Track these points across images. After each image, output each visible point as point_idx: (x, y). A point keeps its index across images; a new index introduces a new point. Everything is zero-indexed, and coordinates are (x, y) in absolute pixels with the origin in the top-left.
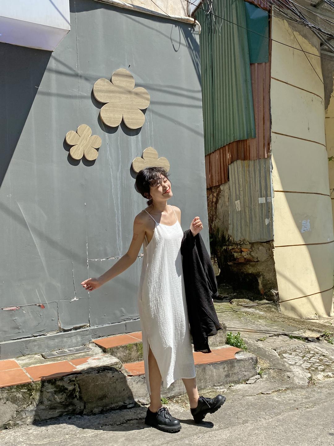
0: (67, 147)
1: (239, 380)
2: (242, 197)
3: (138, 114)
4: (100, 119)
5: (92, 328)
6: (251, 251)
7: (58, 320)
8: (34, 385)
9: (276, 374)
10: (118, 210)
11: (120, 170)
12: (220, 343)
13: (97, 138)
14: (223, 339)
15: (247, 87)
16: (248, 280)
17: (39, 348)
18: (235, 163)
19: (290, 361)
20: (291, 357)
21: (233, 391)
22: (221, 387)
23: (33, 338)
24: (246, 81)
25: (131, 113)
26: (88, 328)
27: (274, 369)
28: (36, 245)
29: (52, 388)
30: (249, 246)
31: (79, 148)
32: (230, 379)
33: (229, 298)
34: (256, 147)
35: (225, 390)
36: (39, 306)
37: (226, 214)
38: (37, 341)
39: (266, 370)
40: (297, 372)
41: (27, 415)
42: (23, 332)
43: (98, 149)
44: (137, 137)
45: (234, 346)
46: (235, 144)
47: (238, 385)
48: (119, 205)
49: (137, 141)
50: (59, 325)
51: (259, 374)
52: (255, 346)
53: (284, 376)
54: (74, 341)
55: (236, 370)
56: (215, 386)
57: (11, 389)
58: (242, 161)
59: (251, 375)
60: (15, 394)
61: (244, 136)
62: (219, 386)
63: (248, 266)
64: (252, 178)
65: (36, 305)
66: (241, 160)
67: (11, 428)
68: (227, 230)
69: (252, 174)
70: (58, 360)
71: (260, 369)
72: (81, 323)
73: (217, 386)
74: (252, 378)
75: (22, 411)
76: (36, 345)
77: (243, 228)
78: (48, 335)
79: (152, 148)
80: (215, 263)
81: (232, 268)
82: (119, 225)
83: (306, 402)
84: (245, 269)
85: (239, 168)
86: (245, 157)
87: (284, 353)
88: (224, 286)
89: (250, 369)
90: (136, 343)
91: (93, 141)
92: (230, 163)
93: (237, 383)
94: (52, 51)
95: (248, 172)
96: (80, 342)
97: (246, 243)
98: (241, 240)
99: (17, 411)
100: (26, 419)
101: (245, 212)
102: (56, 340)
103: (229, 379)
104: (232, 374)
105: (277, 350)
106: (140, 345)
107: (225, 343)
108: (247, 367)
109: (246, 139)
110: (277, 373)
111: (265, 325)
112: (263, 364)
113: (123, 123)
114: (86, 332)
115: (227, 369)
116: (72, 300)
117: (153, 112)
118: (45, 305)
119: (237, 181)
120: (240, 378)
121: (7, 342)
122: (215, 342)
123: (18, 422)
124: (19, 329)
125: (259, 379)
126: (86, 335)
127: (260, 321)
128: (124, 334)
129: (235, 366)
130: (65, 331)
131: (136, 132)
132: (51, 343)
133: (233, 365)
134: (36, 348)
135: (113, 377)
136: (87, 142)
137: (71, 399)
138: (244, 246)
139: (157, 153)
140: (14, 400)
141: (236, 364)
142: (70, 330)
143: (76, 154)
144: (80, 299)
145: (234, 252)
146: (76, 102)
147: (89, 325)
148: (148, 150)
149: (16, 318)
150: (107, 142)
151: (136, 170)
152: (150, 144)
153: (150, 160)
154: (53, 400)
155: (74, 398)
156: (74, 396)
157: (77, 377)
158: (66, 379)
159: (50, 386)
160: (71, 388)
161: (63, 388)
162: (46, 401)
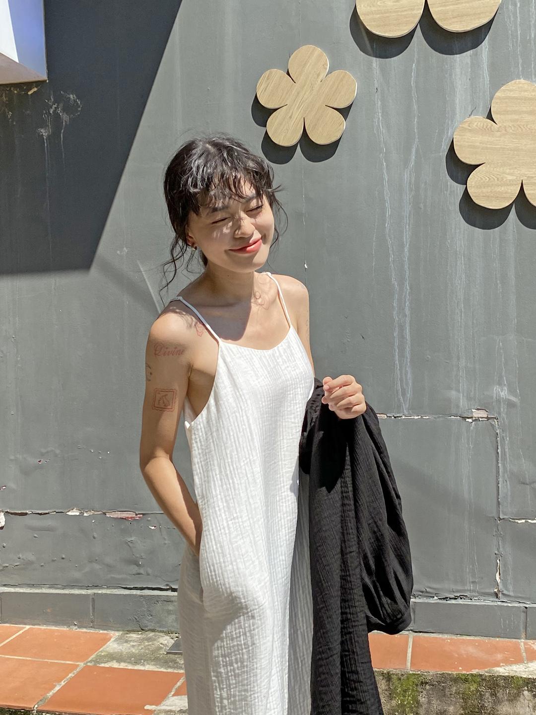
0: (261, 114)
10: (401, 281)
11: (412, 164)
13: (344, 77)
31: (290, 114)
43: (345, 112)
44: (476, 54)
48: (406, 267)
49: (475, 64)
76: (171, 611)
79: (525, 81)
82: (405, 322)
91: (331, 88)
106: (400, 679)
113: (427, 20)
124: (138, 565)
131: (473, 38)
136: (315, 92)
148: (511, 91)
149: (133, 539)
150: (376, 86)
151: (465, 156)
152: (521, 69)
153: (517, 120)
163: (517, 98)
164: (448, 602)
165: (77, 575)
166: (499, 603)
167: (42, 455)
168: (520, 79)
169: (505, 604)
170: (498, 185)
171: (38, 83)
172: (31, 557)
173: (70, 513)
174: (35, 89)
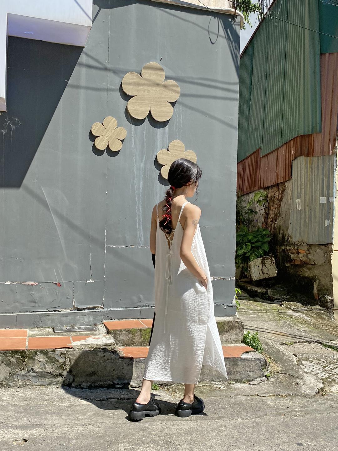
0: (93, 137)
1: (242, 379)
2: (303, 195)
3: (166, 107)
4: (127, 111)
5: (105, 310)
6: (308, 254)
7: (73, 298)
8: (27, 353)
9: (284, 379)
10: (139, 200)
11: (144, 162)
12: (235, 341)
13: (122, 129)
14: (239, 337)
15: (315, 78)
16: (303, 283)
17: (52, 322)
18: (298, 159)
19: (306, 368)
20: (310, 364)
21: (230, 389)
22: (220, 383)
23: (48, 312)
24: (314, 72)
25: (159, 106)
26: (101, 310)
27: (284, 374)
28: (57, 228)
29: (44, 358)
30: (306, 248)
31: (103, 139)
32: (232, 377)
33: (281, 300)
34: (321, 143)
35: (222, 386)
36: (56, 284)
37: (288, 213)
38: (51, 316)
39: (276, 374)
40: (309, 380)
41: (19, 379)
42: (39, 306)
43: (122, 141)
44: (164, 130)
45: (249, 346)
46: (299, 139)
47: (239, 384)
48: (141, 196)
49: (164, 133)
50: (73, 303)
51: (266, 377)
52: (276, 349)
53: (292, 382)
54: (86, 319)
55: (240, 368)
56: (214, 381)
57: (6, 353)
58: (306, 157)
59: (256, 376)
60: (10, 358)
61: (308, 131)
62: (218, 382)
63: (305, 269)
64: (315, 175)
65: (53, 283)
66: (304, 156)
67: (3, 387)
68: (287, 230)
69: (315, 171)
70: (62, 335)
71: (269, 372)
72: (95, 304)
73: (216, 381)
74: (257, 380)
75: (14, 374)
76: (49, 319)
77: (302, 229)
78: (63, 312)
79: (179, 141)
80: (273, 263)
81: (289, 270)
82: (140, 214)
83: (299, 410)
84: (302, 272)
85: (302, 164)
86: (309, 154)
87: (304, 360)
88: (278, 287)
89: (256, 370)
90: (141, 329)
91: (118, 133)
92: (293, 159)
93: (239, 382)
94: (84, 47)
95: (310, 169)
96: (92, 321)
97: (303, 245)
98: (300, 241)
99: (10, 374)
100: (18, 382)
101: (305, 212)
102: (69, 317)
103: (230, 377)
104: (234, 372)
105: (297, 356)
106: (144, 331)
107: (240, 341)
108: (253, 367)
109: (311, 133)
110: (287, 378)
111: (304, 331)
112: (274, 367)
113: (150, 115)
114: (98, 312)
115: (229, 367)
116: (88, 282)
117: (184, 105)
118: (61, 283)
119: (299, 178)
120: (243, 378)
121: (23, 313)
122: (230, 339)
123: (10, 383)
124: (35, 303)
125: (264, 381)
126: (98, 316)
127: (300, 326)
128: (137, 319)
129: (238, 365)
130: (79, 309)
131: (164, 124)
132: (64, 319)
133: (236, 364)
134: (49, 322)
135: (104, 356)
136: (112, 133)
137: (61, 371)
138: (301, 248)
139: (183, 145)
140: (8, 364)
141: (239, 363)
142: (84, 309)
143: (101, 145)
144: (95, 281)
145: (291, 253)
146: (104, 94)
147: (102, 306)
148: (175, 143)
149: (33, 293)
151: (161, 162)
152: (177, 137)
153: (177, 152)
154: (44, 369)
155: (64, 370)
156: (64, 369)
157: (69, 351)
158: (58, 352)
159: (42, 356)
160: (62, 360)
161: (54, 359)
162: (37, 369)
163: (176, 146)
165: (8, 308)
171: (3, 112)
173: (6, 283)
174: (1, 114)
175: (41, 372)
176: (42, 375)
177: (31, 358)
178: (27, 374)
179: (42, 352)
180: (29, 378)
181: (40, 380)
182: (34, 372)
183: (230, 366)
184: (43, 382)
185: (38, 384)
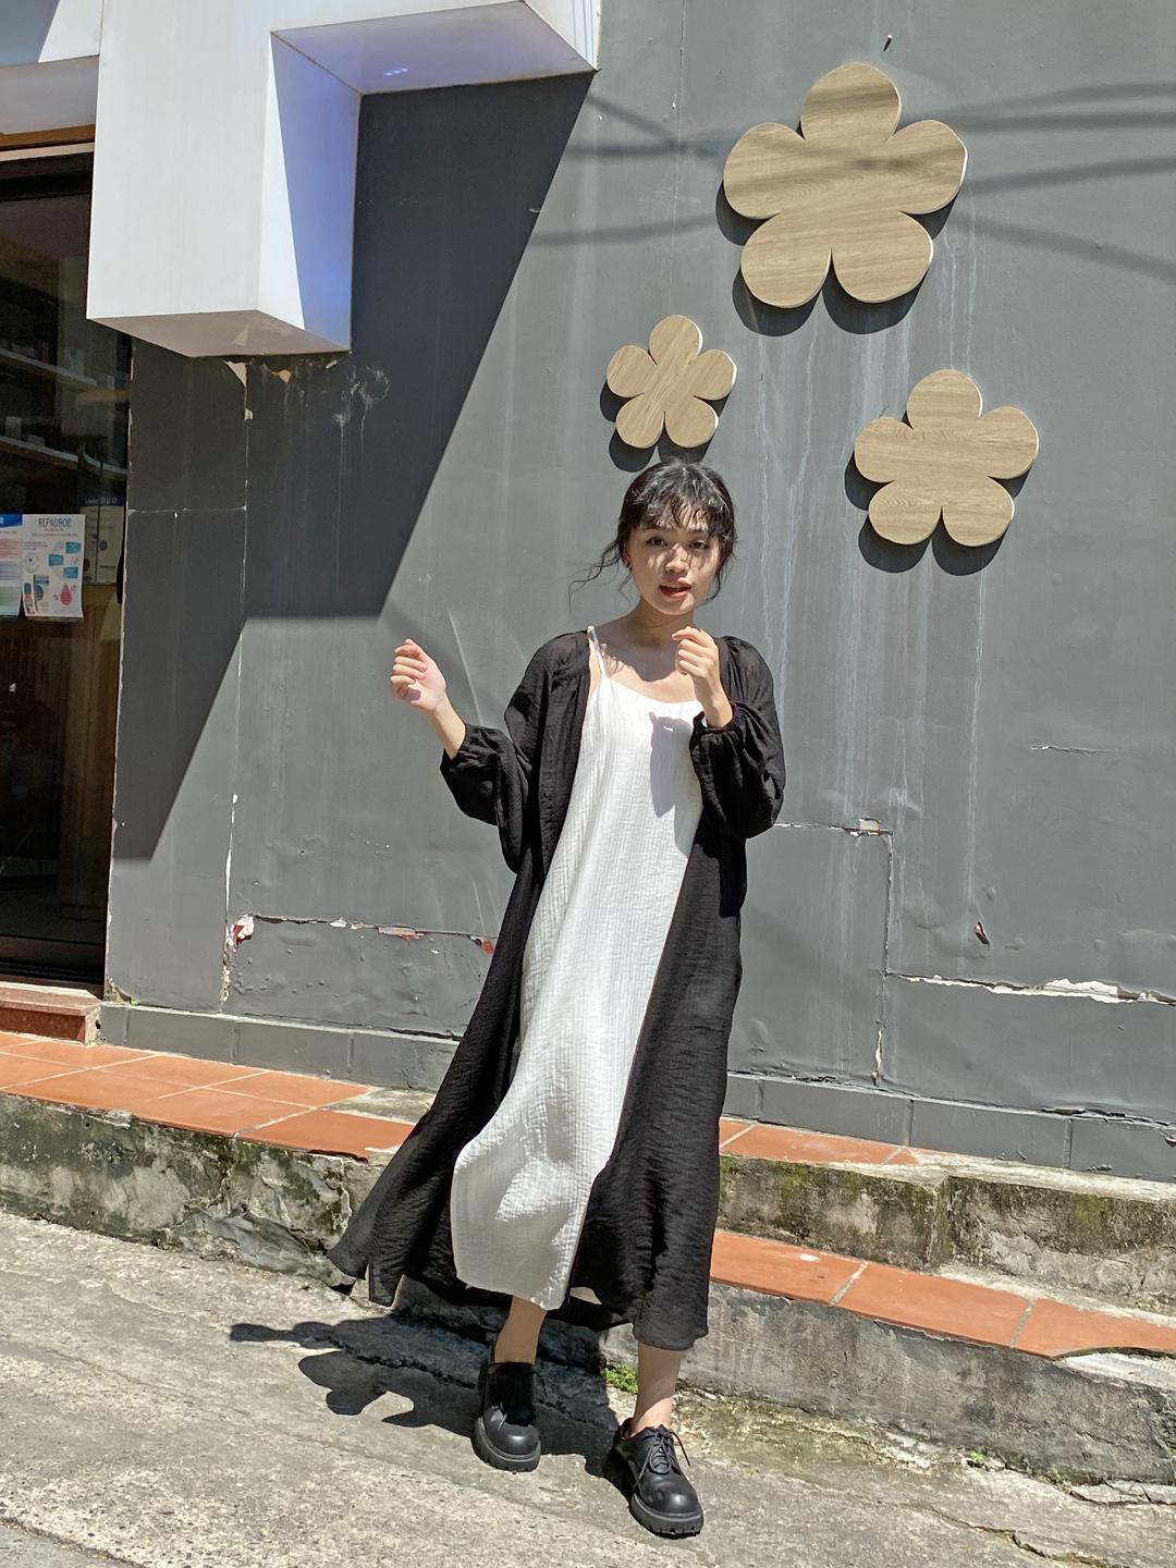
1: (1050, 1460)
3: (900, 236)
8: (236, 1150)
11: (801, 478)
13: (721, 358)
21: (946, 1482)
23: (449, 1041)
25: (867, 239)
29: (280, 1178)
31: (647, 405)
32: (993, 1435)
35: (921, 1461)
36: (479, 942)
41: (207, 1229)
42: (426, 1015)
44: (894, 333)
48: (784, 618)
49: (892, 348)
55: (1041, 1401)
56: (898, 1429)
57: (182, 1139)
60: (189, 1155)
62: (922, 1439)
65: (469, 936)
67: (166, 1247)
73: (910, 1435)
75: (197, 1211)
79: (956, 372)
89: (1128, 1438)
91: (704, 373)
93: (1026, 1470)
99: (186, 1207)
100: (203, 1240)
103: (983, 1432)
104: (1009, 1417)
115: (982, 1386)
120: (1054, 1458)
123: (183, 1239)
124: (414, 1001)
128: (745, 1121)
129: (1030, 1389)
131: (893, 310)
133: (1020, 1383)
136: (680, 378)
137: (323, 1232)
139: (978, 390)
140: (185, 1174)
141: (1039, 1383)
143: (640, 430)
148: (933, 384)
149: (409, 965)
150: (762, 371)
151: (868, 471)
152: (952, 354)
153: (939, 425)
154: (275, 1213)
155: (332, 1232)
156: (335, 1228)
157: (351, 1169)
158: (319, 1165)
159: (273, 1167)
160: (328, 1197)
161: (306, 1187)
162: (255, 1211)
163: (941, 395)
164: (809, 1084)
165: (336, 1007)
166: (877, 1092)
167: (306, 843)
168: (949, 368)
169: (884, 1094)
170: (908, 512)
171: (340, 355)
172: (281, 979)
173: (333, 924)
174: (335, 362)
175: (267, 1223)
176: (268, 1234)
177: (244, 1169)
178: (230, 1221)
179: (275, 1153)
180: (235, 1235)
181: (264, 1250)
182: (248, 1218)
183: (986, 1382)
184: (272, 1257)
185: (259, 1261)
